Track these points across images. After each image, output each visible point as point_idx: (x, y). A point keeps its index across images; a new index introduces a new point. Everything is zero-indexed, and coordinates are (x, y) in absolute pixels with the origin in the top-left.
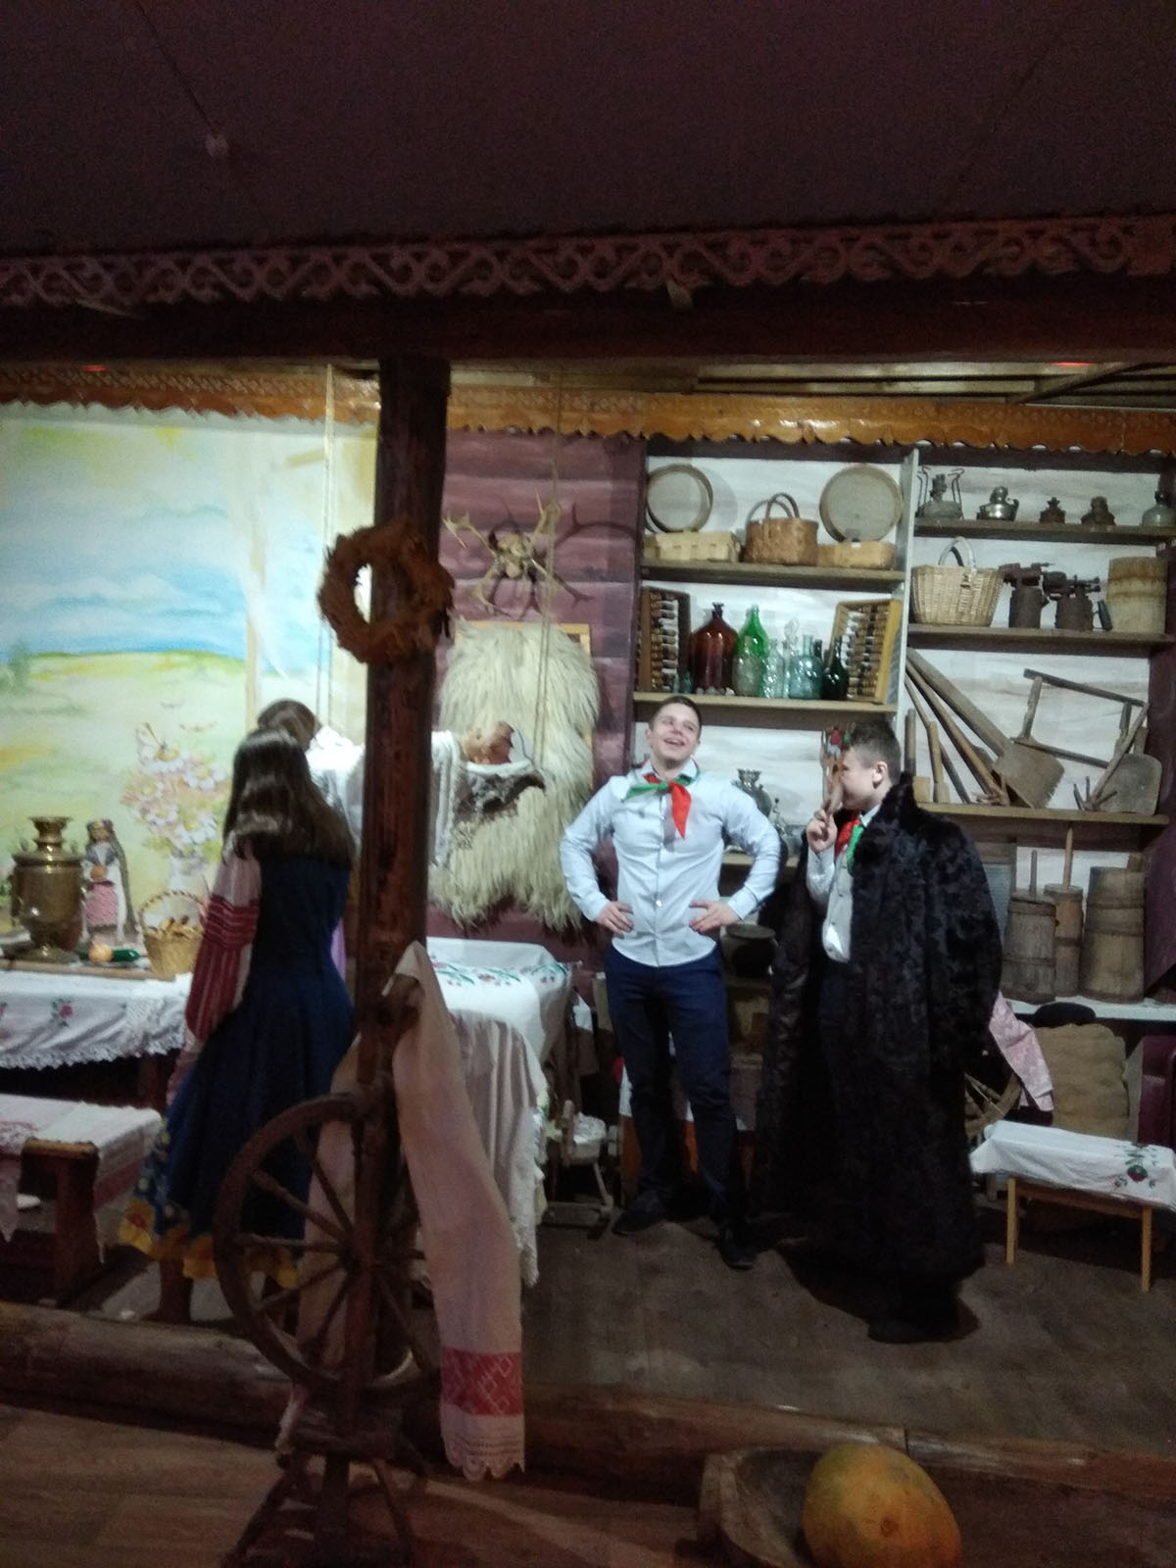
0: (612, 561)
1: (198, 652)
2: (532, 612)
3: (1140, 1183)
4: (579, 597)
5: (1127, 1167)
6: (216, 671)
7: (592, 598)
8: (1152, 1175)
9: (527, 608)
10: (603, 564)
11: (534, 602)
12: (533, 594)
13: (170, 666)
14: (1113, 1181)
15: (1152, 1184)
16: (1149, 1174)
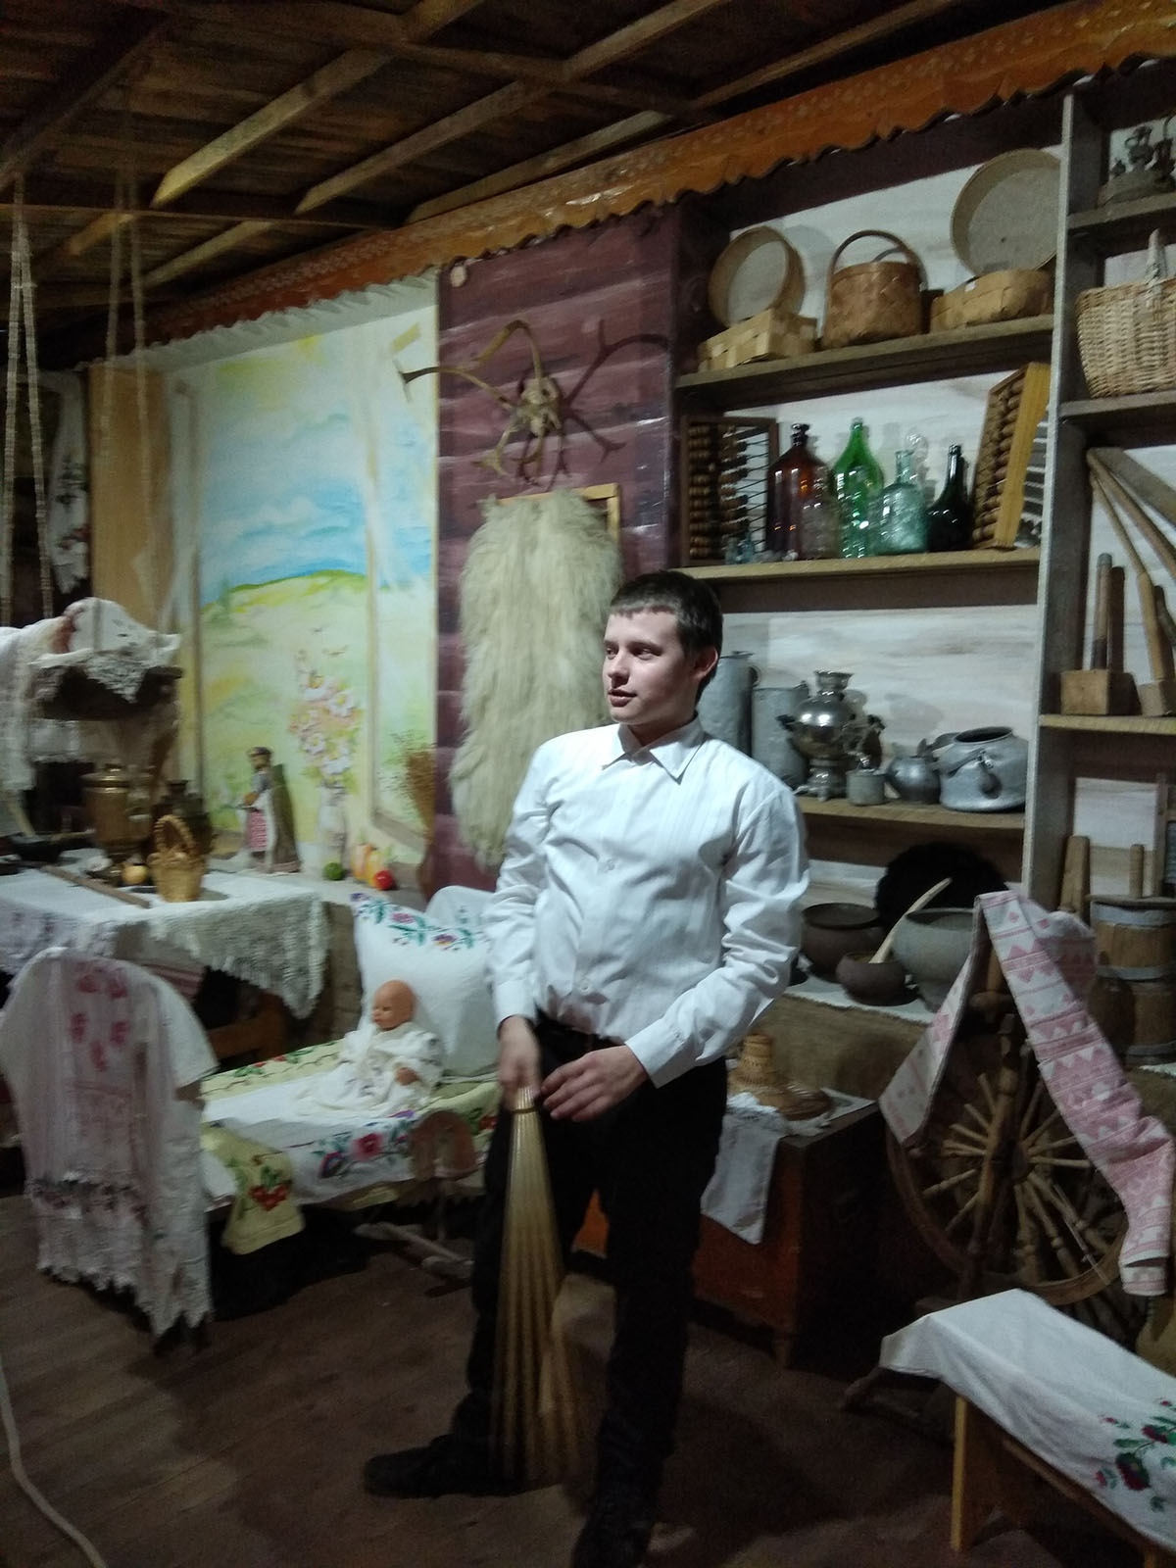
0: (644, 390)
1: (333, 572)
2: (561, 476)
3: (1132, 1491)
4: (609, 447)
5: (1116, 1451)
6: (347, 591)
7: (622, 445)
8: (1158, 1487)
9: (556, 473)
10: (633, 395)
11: (562, 466)
12: (562, 453)
13: (316, 589)
14: (1098, 1468)
15: (1157, 1503)
16: (1153, 1481)
